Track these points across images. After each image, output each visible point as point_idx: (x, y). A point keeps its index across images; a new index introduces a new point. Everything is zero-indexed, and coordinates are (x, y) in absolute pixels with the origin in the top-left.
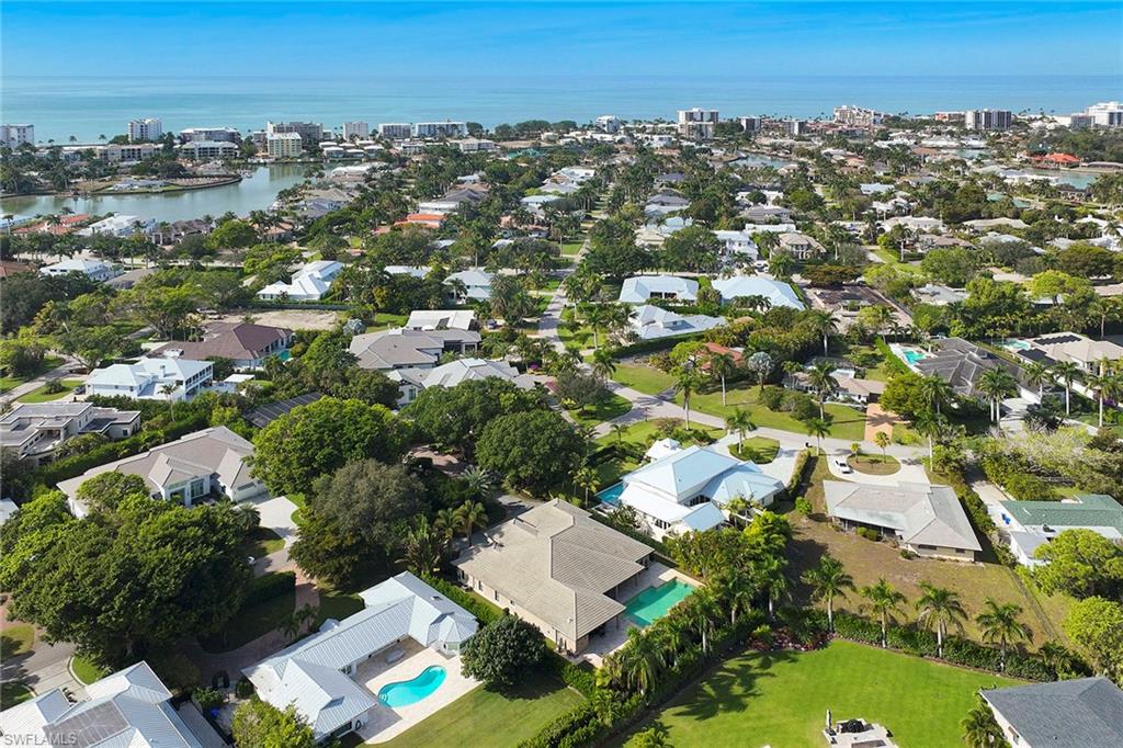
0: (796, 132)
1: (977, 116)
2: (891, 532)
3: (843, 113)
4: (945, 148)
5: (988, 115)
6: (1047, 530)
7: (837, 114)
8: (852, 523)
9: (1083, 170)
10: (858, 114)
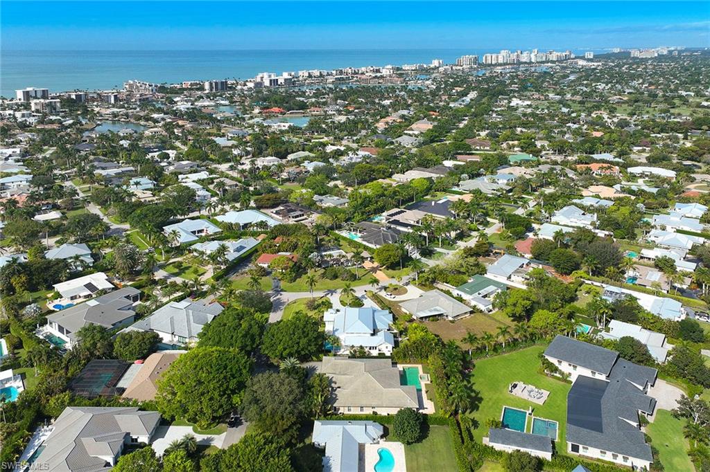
0: (113, 102)
1: (211, 84)
2: (441, 315)
3: (131, 86)
4: (208, 106)
5: (216, 83)
6: (479, 294)
7: (127, 86)
8: (426, 317)
9: (289, 115)
10: (141, 86)
